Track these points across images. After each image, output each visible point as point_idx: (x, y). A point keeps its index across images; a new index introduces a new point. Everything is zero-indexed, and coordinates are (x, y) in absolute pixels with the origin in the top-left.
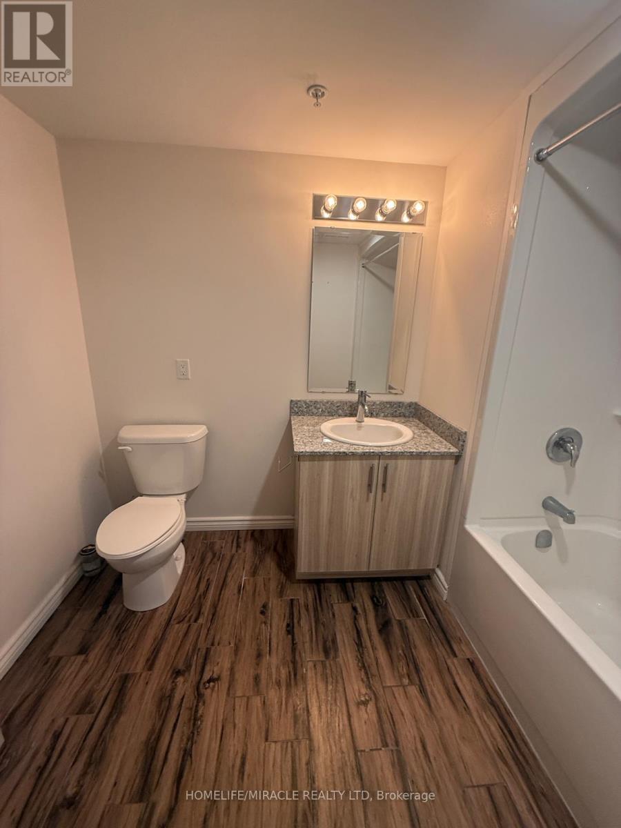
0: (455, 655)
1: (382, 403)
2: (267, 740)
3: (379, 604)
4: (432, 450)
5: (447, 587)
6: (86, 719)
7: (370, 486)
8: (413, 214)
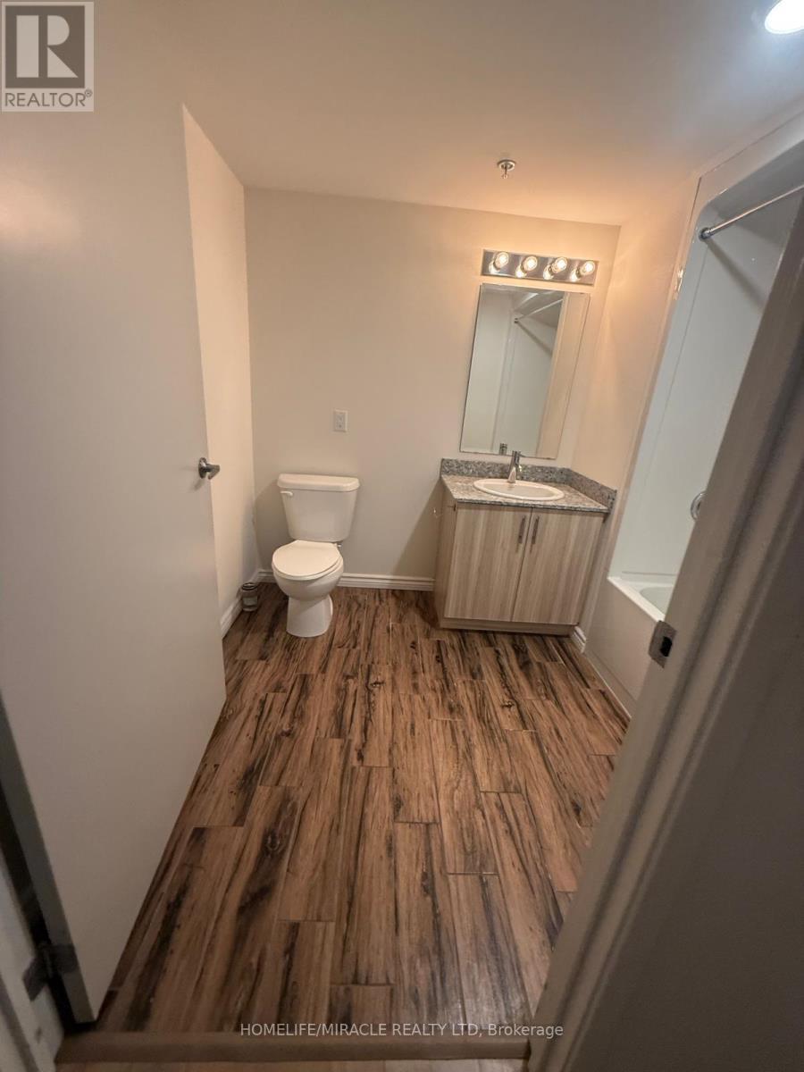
0: (588, 687)
1: (533, 467)
2: (429, 718)
3: (520, 651)
4: (582, 506)
5: (585, 639)
6: (281, 697)
7: (520, 537)
8: (582, 273)
